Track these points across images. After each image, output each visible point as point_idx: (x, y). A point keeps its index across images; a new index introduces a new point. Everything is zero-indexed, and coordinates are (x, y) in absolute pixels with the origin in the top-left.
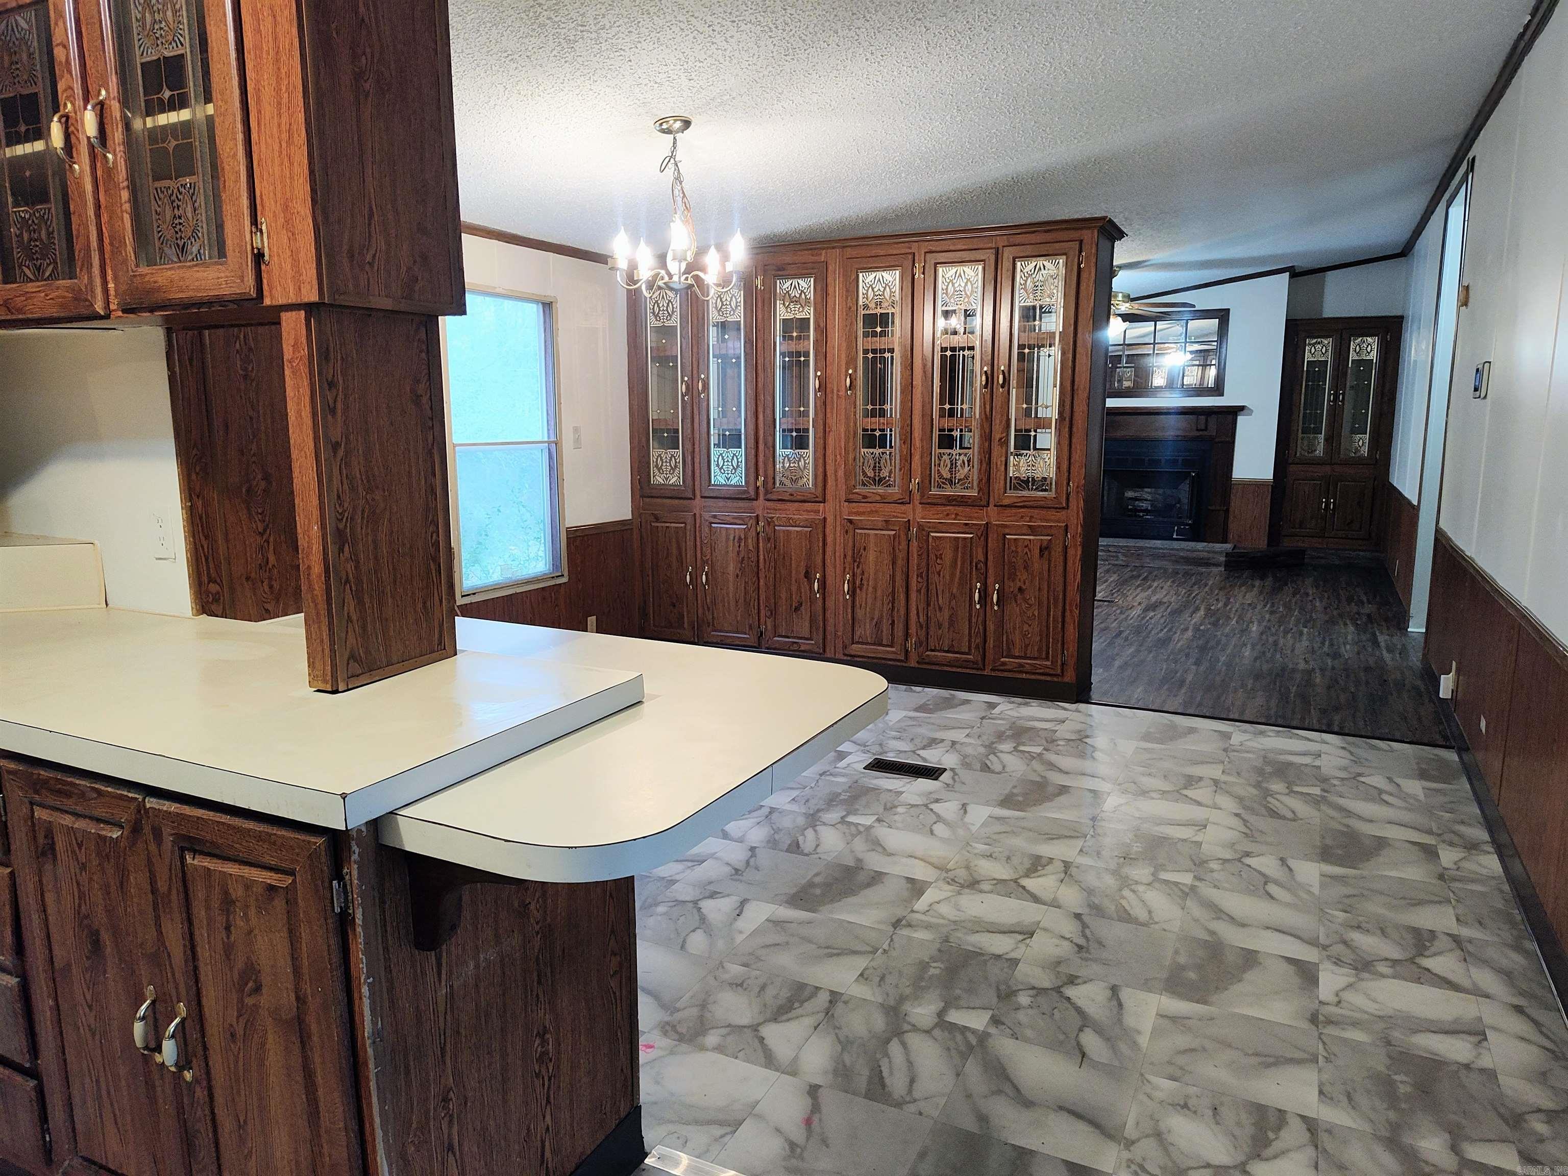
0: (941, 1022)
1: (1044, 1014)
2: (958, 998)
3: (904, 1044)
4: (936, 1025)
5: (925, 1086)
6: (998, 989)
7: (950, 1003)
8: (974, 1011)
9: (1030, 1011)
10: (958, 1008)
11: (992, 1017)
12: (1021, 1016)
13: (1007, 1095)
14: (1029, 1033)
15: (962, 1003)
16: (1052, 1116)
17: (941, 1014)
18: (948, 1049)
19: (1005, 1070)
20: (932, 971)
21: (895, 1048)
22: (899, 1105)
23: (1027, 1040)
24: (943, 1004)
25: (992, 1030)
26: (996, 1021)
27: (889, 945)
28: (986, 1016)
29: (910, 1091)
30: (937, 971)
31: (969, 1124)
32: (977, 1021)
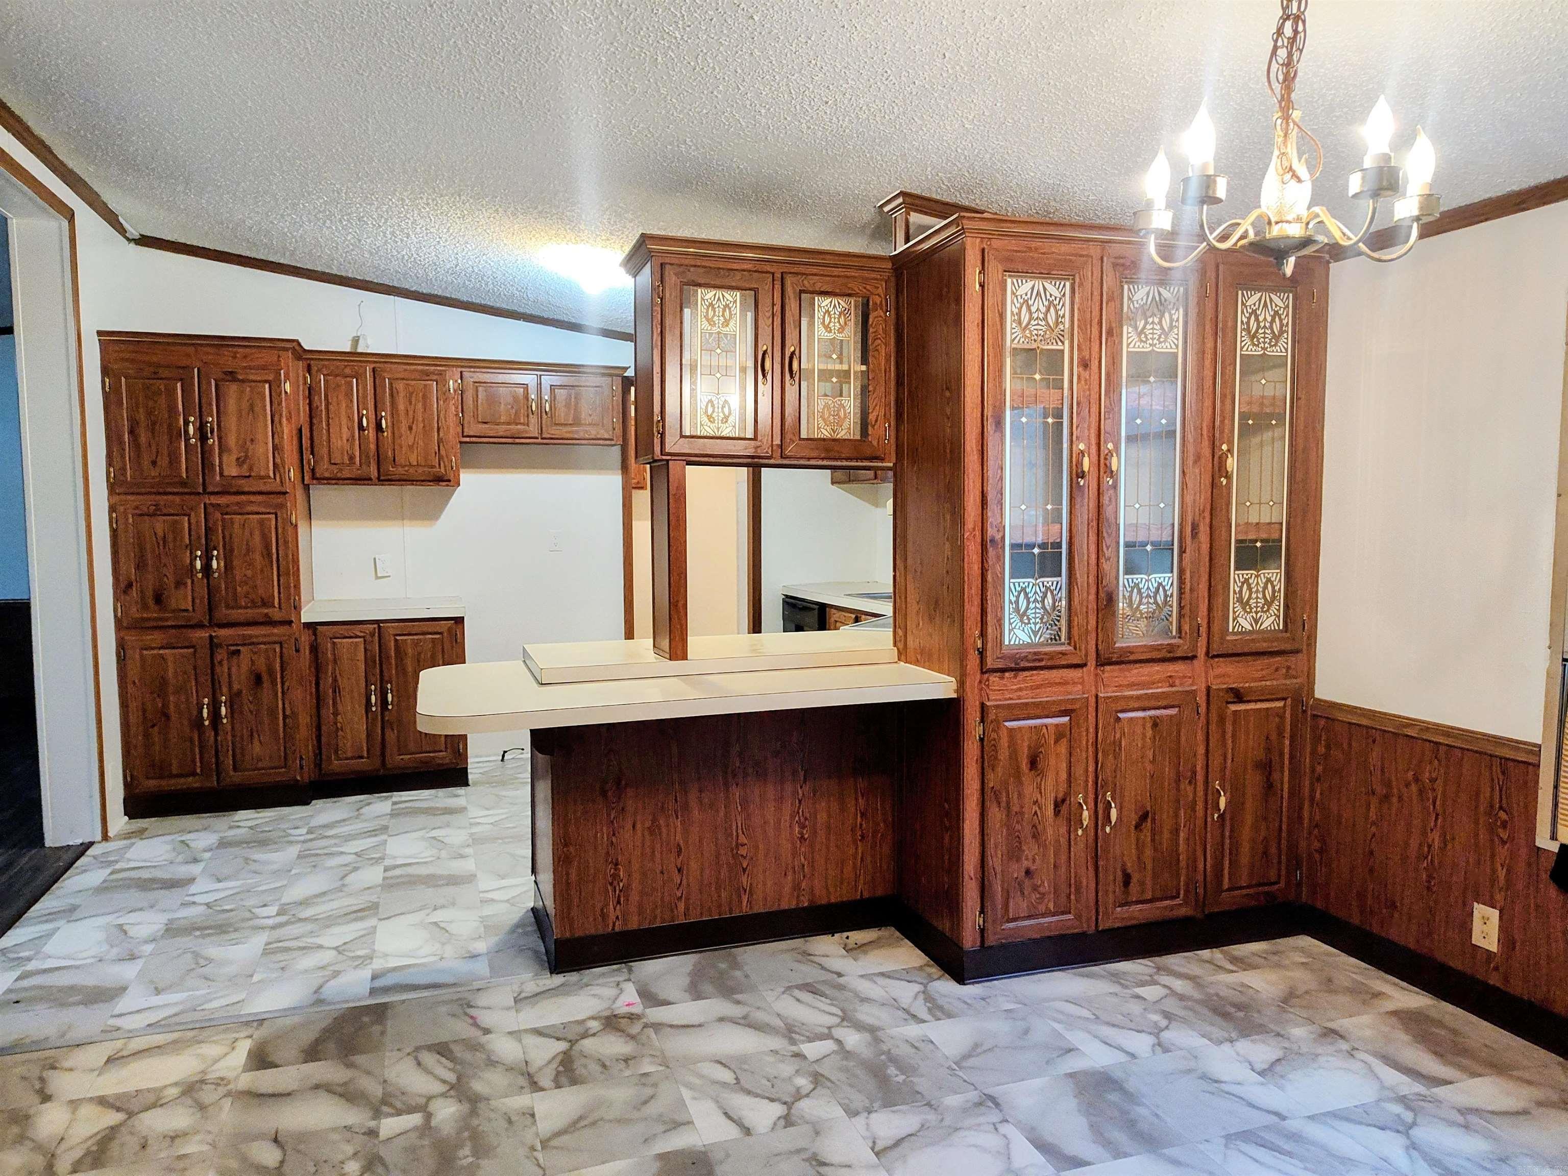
0: (423, 1108)
1: (325, 1162)
2: (421, 1137)
3: (444, 1082)
4: (426, 1105)
5: (408, 1064)
6: (384, 1165)
7: (427, 1128)
8: (398, 1132)
9: (340, 1157)
10: (416, 1128)
11: (378, 1136)
12: (349, 1149)
13: (338, 1085)
14: (335, 1137)
15: (413, 1135)
16: (295, 1088)
17: (429, 1116)
18: (403, 1093)
19: (347, 1100)
20: (467, 1151)
21: (451, 1077)
22: (418, 1049)
23: (334, 1130)
24: (433, 1124)
25: (372, 1124)
26: (372, 1133)
27: (536, 1159)
28: (384, 1133)
29: (416, 1058)
30: (461, 1153)
31: (359, 1059)
32: (390, 1126)
